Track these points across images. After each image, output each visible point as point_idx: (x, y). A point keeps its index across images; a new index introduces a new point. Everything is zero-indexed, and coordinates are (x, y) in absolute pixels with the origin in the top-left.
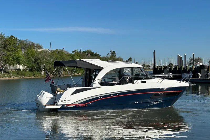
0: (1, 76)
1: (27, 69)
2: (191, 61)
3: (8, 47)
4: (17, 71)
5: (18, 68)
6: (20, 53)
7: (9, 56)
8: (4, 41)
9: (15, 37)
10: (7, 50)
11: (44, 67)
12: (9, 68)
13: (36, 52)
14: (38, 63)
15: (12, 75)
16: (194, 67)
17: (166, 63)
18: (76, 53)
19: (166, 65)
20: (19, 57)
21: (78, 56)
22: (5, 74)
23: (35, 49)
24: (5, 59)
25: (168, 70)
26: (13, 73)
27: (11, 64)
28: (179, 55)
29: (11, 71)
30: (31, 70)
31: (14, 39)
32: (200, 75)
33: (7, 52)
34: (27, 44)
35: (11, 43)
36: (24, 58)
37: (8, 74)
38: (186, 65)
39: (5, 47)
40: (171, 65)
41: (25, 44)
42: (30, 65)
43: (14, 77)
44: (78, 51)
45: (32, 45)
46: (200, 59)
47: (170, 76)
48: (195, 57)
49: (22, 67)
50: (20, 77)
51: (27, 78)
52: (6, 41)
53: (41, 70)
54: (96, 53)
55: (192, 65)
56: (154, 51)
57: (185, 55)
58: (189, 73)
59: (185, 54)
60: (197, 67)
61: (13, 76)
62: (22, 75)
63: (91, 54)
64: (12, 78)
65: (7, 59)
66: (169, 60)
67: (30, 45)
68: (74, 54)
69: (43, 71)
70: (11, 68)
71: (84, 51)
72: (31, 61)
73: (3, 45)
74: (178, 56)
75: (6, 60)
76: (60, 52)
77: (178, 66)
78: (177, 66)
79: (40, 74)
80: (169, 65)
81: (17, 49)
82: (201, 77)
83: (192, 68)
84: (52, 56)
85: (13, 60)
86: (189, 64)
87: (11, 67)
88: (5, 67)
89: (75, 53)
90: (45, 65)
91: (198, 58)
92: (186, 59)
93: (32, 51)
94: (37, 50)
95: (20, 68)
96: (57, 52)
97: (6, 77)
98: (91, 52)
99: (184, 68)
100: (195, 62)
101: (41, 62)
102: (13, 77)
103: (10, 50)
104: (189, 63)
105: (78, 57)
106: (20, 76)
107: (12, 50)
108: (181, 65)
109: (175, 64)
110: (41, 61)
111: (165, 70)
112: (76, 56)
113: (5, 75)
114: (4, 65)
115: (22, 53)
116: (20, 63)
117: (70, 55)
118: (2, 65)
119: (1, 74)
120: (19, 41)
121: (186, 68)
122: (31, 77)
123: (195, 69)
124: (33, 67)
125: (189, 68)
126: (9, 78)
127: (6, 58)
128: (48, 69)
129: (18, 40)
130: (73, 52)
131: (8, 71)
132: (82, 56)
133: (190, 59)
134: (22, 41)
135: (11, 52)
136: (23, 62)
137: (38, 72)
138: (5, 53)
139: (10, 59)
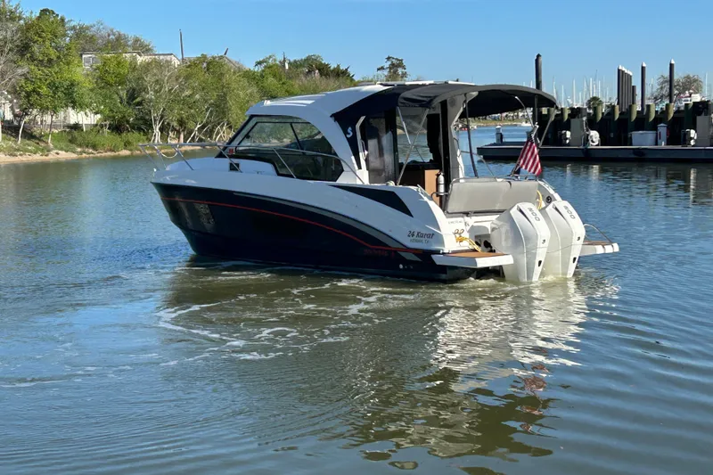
0: (18, 150)
1: (102, 126)
2: (662, 88)
3: (35, 48)
4: (70, 132)
5: (72, 122)
6: (78, 69)
7: (40, 79)
8: (20, 29)
9: (58, 15)
10: (32, 59)
11: (162, 117)
12: (42, 121)
13: (133, 67)
14: (139, 104)
15: (51, 145)
16: (673, 109)
18: (270, 67)
19: (577, 102)
20: (72, 85)
21: (274, 76)
22: (27, 142)
23: (128, 55)
24: (26, 92)
25: (584, 119)
26: (56, 138)
27: (48, 109)
28: (624, 69)
29: (47, 131)
30: (117, 128)
31: (53, 22)
32: (692, 136)
33: (33, 67)
34: (102, 37)
35: (44, 35)
36: (91, 87)
37: (38, 144)
38: (647, 102)
40: (594, 102)
41: (92, 39)
42: (112, 111)
43: (60, 152)
44: (275, 60)
45: (117, 43)
46: (695, 81)
47: (593, 142)
48: (678, 76)
49: (86, 119)
50: (81, 153)
51: (104, 154)
52: (29, 27)
53: (150, 127)
54: (338, 66)
55: (668, 102)
56: (538, 56)
57: (643, 68)
58: (655, 129)
59: (644, 65)
60: (682, 109)
61: (56, 147)
62: (87, 146)
63: (319, 70)
64: (52, 157)
65: (34, 91)
66: (588, 86)
67: (109, 42)
68: (263, 71)
69: (157, 131)
70: (49, 122)
71: (295, 61)
72: (115, 96)
73: (18, 43)
74: (619, 70)
75: (28, 95)
76: (213, 66)
77: (617, 107)
78: (614, 106)
79: (146, 143)
80: (589, 101)
81: (64, 57)
82: (696, 141)
83: (665, 112)
84: (187, 78)
85: (55, 94)
86: (656, 99)
87: (48, 118)
88: (27, 118)
89: (265, 67)
90: (164, 109)
91: (688, 77)
92: (646, 81)
93: (119, 63)
94: (135, 58)
95: (80, 123)
96: (205, 65)
97: (31, 152)
98: (321, 64)
99: (638, 112)
100: (676, 92)
101: (151, 101)
102: (58, 154)
103: (42, 61)
104: (656, 94)
105: (275, 81)
106: (79, 150)
107: (50, 61)
108: (630, 102)
109: (610, 99)
110: (151, 95)
111: (574, 122)
112: (271, 80)
113: (29, 145)
114: (25, 112)
115: (83, 69)
116: (76, 104)
117: (249, 75)
118: (18, 110)
119: (16, 142)
120: (73, 28)
121: (645, 110)
122: (117, 153)
123: (677, 115)
124: (125, 117)
125: (656, 112)
126: (44, 158)
127: (30, 88)
128: (175, 124)
129: (67, 25)
130: (259, 63)
131: (36, 131)
132: (290, 78)
133: (662, 80)
134: (81, 28)
135: (45, 67)
136: (87, 100)
137: (142, 133)
138: (25, 70)
139: (44, 90)
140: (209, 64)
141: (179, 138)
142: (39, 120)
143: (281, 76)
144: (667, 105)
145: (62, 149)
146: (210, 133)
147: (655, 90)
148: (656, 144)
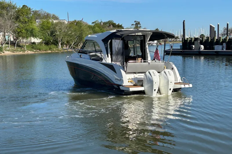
0: (15, 50)
1: (42, 43)
2: (224, 31)
3: (21, 18)
4: (32, 45)
5: (33, 42)
6: (35, 25)
7: (22, 28)
8: (16, 12)
9: (28, 7)
10: (20, 21)
11: (62, 40)
12: (23, 41)
13: (52, 24)
14: (54, 36)
15: (26, 49)
16: (228, 38)
17: (197, 33)
18: (97, 24)
19: (197, 36)
20: (33, 30)
21: (98, 27)
23: (51, 20)
24: (18, 32)
25: (199, 41)
26: (27, 46)
27: (25, 37)
28: (212, 25)
29: (25, 45)
30: (47, 43)
31: (27, 9)
33: (20, 24)
34: (42, 14)
35: (24, 13)
36: (39, 30)
37: (21, 48)
38: (219, 36)
39: (17, 18)
40: (202, 36)
41: (39, 15)
42: (45, 38)
43: (28, 51)
44: (98, 22)
45: (47, 16)
47: (202, 49)
48: (230, 28)
49: (37, 40)
50: (35, 52)
51: (43, 52)
52: (19, 11)
53: (58, 43)
54: (119, 24)
55: (226, 36)
56: (184, 21)
57: (218, 25)
58: (222, 45)
59: (219, 24)
60: (231, 38)
61: (27, 50)
62: (37, 50)
63: (112, 25)
64: (26, 53)
65: (20, 31)
66: (200, 31)
67: (45, 16)
68: (94, 25)
69: (60, 44)
70: (25, 42)
71: (105, 22)
72: (47, 33)
73: (15, 16)
74: (210, 26)
75: (18, 33)
76: (78, 24)
77: (210, 38)
79: (56, 48)
80: (201, 36)
81: (30, 20)
83: (225, 39)
84: (70, 27)
85: (27, 32)
86: (222, 35)
87: (25, 40)
88: (18, 40)
89: (95, 24)
90: (62, 38)
92: (219, 29)
93: (48, 23)
94: (53, 21)
95: (35, 42)
96: (76, 23)
97: (19, 51)
98: (113, 23)
99: (217, 39)
100: (229, 33)
101: (58, 35)
102: (28, 52)
103: (23, 22)
104: (223, 33)
106: (35, 50)
107: (26, 22)
108: (214, 36)
109: (207, 35)
110: (58, 33)
111: (196, 42)
112: (97, 28)
113: (19, 49)
114: (17, 38)
115: (36, 24)
116: (34, 36)
117: (90, 27)
118: (15, 38)
119: (14, 48)
120: (33, 11)
121: (219, 39)
122: (47, 52)
123: (229, 40)
124: (49, 40)
125: (223, 39)
126: (23, 53)
127: (19, 31)
128: (66, 42)
129: (31, 10)
130: (93, 23)
131: (21, 44)
132: (103, 28)
133: (224, 29)
134: (36, 11)
135: (24, 24)
136: (38, 35)
137: (55, 45)
138: (18, 25)
139: (24, 31)
140: (77, 23)
141: (67, 47)
142: (22, 41)
143: (100, 27)
144: (226, 37)
145: (29, 50)
146: (77, 45)
147: (222, 32)
148: (223, 50)
